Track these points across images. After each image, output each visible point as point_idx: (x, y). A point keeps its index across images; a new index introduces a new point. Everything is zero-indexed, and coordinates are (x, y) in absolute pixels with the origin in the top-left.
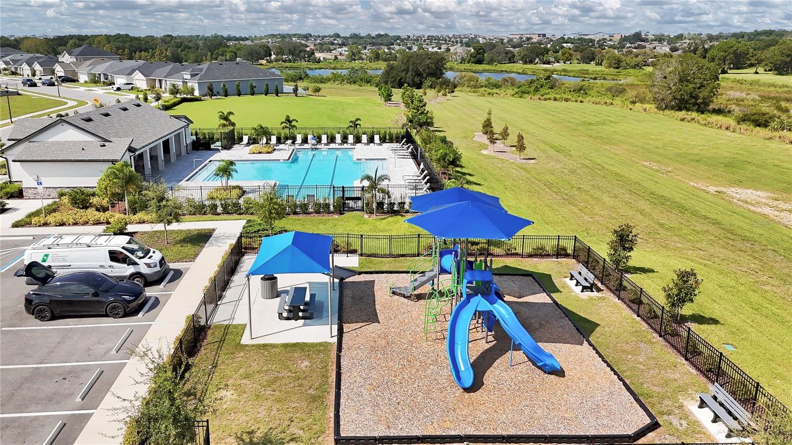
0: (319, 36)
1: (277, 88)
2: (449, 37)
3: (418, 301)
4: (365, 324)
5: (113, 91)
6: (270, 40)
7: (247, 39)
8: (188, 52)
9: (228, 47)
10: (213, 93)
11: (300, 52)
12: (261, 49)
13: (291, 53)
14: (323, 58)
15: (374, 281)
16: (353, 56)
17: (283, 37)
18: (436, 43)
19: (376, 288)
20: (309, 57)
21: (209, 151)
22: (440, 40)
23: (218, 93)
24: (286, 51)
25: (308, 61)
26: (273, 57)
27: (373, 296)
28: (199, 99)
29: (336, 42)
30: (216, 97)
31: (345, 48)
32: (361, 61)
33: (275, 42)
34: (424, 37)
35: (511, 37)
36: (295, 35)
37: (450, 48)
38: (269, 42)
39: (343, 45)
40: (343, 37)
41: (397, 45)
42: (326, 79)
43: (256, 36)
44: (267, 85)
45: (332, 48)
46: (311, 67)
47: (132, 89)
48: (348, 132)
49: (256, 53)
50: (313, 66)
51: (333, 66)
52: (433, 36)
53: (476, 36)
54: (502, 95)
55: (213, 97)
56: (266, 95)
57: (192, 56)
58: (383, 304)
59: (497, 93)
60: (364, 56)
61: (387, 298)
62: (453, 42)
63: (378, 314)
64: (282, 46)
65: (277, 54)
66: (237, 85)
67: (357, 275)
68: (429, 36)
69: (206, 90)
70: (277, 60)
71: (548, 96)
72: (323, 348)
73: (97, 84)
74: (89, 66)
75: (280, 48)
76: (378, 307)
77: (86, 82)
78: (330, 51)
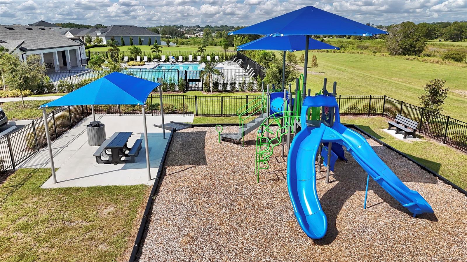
0: (188, 27)
1: (156, 41)
3: (248, 146)
4: (190, 166)
6: (159, 28)
11: (176, 33)
13: (171, 34)
14: (189, 36)
15: (206, 131)
16: (207, 35)
19: (207, 136)
23: (119, 44)
24: (168, 32)
25: (181, 38)
27: (203, 142)
28: (105, 46)
29: (197, 29)
31: (202, 32)
40: (201, 27)
45: (195, 32)
48: (197, 54)
56: (149, 45)
58: (212, 148)
61: (217, 144)
63: (207, 157)
66: (131, 39)
67: (190, 128)
72: (136, 191)
75: (164, 31)
76: (207, 151)
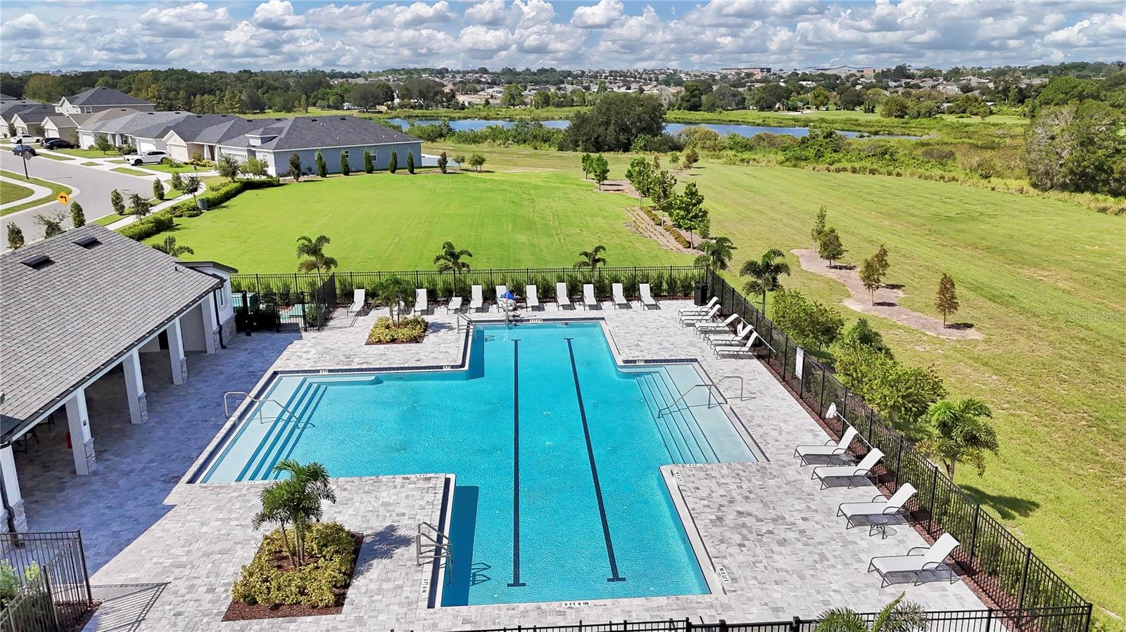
0: (459, 72)
1: (412, 160)
2: (639, 73)
5: (128, 166)
6: (390, 77)
7: (359, 76)
8: (272, 95)
9: (330, 87)
10: (300, 171)
11: (436, 94)
12: (379, 90)
13: (423, 95)
14: (469, 103)
16: (513, 100)
17: (409, 72)
18: (623, 81)
20: (448, 101)
21: (276, 336)
22: (627, 77)
23: (310, 170)
24: (415, 92)
25: (448, 107)
26: (397, 101)
28: (275, 183)
29: (483, 80)
30: (305, 178)
31: (496, 88)
32: (523, 107)
33: (398, 80)
34: (604, 73)
35: (724, 72)
36: (425, 70)
37: (644, 87)
38: (389, 80)
39: (493, 84)
40: (491, 73)
41: (568, 83)
42: (481, 137)
43: (370, 72)
44: (395, 156)
45: (478, 88)
46: (453, 115)
47: (161, 162)
48: (580, 277)
49: (372, 97)
50: (456, 115)
51: (484, 114)
52: (617, 72)
53: (675, 71)
54: (764, 164)
55: (302, 178)
56: (393, 172)
57: (278, 101)
59: (754, 160)
60: (527, 100)
62: (645, 79)
64: (409, 86)
65: (402, 97)
66: (343, 156)
68: (611, 72)
69: (288, 167)
70: (401, 106)
71: (840, 165)
73: (107, 152)
74: (99, 121)
75: (407, 89)
77: (91, 148)
78: (476, 92)
